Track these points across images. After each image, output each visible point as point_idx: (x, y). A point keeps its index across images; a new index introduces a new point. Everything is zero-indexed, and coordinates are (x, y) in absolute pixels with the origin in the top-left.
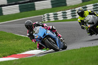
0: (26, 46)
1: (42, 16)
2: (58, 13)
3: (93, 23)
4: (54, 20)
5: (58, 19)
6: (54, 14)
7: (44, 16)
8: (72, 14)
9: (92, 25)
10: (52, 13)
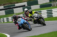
2: (9, 18)
3: (38, 18)
4: (7, 22)
5: (9, 21)
6: (7, 18)
7: (1, 20)
9: (37, 19)
10: (6, 18)
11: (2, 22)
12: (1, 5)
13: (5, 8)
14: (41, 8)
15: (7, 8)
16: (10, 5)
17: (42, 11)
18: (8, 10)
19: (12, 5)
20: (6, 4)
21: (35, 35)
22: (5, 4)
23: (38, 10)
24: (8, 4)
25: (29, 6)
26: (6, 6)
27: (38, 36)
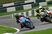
0: (2, 31)
1: (11, 15)
3: (44, 16)
8: (26, 14)
11: (13, 18)
12: (12, 2)
13: (15, 5)
14: (48, 5)
15: (17, 5)
16: (20, 2)
17: (49, 7)
18: (18, 6)
19: (22, 2)
20: (17, 1)
21: (43, 30)
22: (15, 1)
23: (46, 6)
24: (18, 1)
25: (37, 3)
26: (16, 2)
27: (45, 30)
